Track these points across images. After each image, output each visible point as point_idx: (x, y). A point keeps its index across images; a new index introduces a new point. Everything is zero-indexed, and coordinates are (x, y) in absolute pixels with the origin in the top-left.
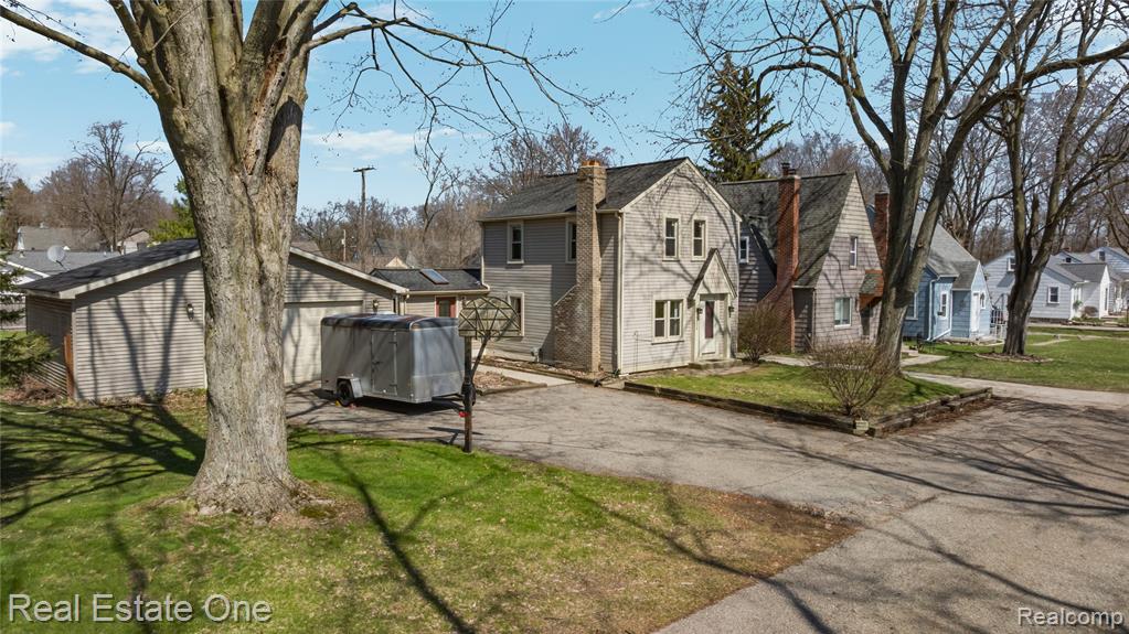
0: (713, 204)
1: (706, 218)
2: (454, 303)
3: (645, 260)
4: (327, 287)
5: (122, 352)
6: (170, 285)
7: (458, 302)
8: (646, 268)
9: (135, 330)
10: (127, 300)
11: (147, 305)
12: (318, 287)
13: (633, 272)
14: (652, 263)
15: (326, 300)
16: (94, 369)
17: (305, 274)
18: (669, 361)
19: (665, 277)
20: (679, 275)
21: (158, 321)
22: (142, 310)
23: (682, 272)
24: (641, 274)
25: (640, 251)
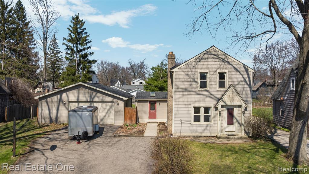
0: (231, 64)
1: (227, 71)
2: (156, 103)
3: (186, 90)
4: (101, 97)
5: (47, 112)
6: (59, 96)
7: (157, 103)
8: (186, 93)
9: (50, 107)
10: (49, 100)
11: (54, 101)
12: (98, 97)
13: (179, 95)
14: (190, 91)
15: (101, 101)
16: (41, 116)
17: (94, 93)
18: (201, 133)
19: (198, 97)
20: (207, 96)
21: (56, 105)
22: (52, 102)
23: (209, 95)
24: (183, 95)
25: (182, 86)
